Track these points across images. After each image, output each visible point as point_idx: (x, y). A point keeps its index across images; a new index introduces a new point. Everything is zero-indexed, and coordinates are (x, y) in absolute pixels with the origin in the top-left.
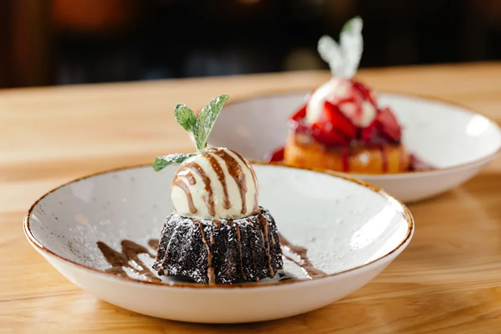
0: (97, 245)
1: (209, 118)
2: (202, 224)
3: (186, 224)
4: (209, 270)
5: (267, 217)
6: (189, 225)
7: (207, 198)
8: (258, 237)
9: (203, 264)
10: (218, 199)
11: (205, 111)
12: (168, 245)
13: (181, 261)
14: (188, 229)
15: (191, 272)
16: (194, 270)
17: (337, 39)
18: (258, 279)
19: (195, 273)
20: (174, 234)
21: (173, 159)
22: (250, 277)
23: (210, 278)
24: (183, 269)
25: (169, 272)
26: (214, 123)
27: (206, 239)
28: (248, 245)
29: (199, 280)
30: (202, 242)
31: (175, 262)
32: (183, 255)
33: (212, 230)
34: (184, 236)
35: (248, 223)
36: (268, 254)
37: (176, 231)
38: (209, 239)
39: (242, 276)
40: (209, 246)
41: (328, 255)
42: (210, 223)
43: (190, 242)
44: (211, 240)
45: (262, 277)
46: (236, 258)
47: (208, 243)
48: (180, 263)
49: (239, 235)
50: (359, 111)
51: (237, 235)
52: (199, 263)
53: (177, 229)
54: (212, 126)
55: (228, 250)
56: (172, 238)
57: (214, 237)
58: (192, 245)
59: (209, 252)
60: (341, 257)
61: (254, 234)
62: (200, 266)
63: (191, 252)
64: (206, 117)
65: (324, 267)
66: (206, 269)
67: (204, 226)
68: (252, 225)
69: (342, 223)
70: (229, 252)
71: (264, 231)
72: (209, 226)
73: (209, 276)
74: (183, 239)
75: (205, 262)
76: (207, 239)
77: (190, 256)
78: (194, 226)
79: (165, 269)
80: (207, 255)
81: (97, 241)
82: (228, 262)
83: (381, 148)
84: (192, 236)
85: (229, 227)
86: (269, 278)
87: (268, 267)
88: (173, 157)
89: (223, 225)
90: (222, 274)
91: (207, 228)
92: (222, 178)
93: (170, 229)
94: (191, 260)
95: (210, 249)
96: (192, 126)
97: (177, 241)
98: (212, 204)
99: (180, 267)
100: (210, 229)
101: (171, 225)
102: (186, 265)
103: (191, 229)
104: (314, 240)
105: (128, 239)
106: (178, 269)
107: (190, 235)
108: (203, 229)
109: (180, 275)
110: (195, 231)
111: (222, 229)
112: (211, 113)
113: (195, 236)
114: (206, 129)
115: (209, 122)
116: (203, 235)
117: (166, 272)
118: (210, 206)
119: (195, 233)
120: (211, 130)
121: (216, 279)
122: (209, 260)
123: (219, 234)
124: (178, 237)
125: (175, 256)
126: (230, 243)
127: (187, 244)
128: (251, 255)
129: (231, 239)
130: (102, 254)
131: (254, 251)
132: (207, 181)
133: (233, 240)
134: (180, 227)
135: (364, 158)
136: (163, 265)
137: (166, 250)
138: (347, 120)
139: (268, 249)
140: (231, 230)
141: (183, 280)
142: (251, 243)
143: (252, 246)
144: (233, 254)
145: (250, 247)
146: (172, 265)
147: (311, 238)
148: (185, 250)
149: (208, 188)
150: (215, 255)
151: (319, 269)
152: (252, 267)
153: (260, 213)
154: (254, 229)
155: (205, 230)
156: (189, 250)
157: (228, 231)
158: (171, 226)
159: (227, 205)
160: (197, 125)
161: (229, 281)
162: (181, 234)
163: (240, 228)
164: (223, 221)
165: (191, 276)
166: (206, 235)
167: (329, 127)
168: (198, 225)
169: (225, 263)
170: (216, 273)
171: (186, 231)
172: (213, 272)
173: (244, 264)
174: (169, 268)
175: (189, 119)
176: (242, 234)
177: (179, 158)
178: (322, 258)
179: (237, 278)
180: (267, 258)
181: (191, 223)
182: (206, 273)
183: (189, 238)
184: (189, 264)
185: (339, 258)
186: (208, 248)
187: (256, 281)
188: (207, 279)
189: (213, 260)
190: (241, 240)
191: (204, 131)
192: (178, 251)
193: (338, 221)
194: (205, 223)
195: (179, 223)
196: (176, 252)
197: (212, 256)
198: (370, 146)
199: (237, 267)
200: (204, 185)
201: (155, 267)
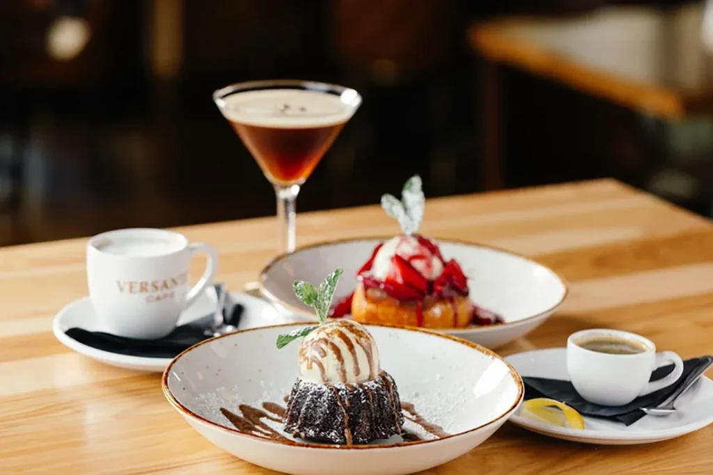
0: (221, 412)
1: (327, 291)
2: (336, 388)
3: (320, 389)
4: (346, 431)
5: (388, 378)
6: (324, 390)
7: (340, 366)
8: (387, 397)
9: (340, 426)
10: (349, 367)
11: (324, 285)
12: (303, 409)
13: (318, 424)
14: (324, 393)
15: (329, 434)
16: (332, 432)
17: (399, 197)
18: (389, 436)
19: (333, 434)
20: (308, 399)
21: (298, 333)
22: (382, 435)
23: (347, 438)
24: (321, 431)
25: (306, 434)
26: (332, 295)
27: (341, 402)
28: (379, 406)
29: (337, 440)
30: (338, 405)
31: (311, 425)
32: (320, 418)
33: (346, 393)
34: (319, 400)
35: (376, 385)
36: (394, 412)
37: (311, 396)
38: (344, 402)
39: (375, 435)
40: (345, 408)
41: (435, 409)
42: (344, 387)
43: (327, 405)
44: (346, 402)
45: (392, 434)
46: (370, 419)
47: (344, 405)
48: (318, 426)
49: (371, 396)
50: (429, 265)
51: (369, 396)
52: (335, 425)
53: (312, 394)
54: (331, 298)
55: (362, 411)
56: (306, 403)
57: (349, 400)
58: (329, 408)
59: (345, 414)
60: (450, 410)
61: (382, 395)
62: (337, 428)
63: (328, 414)
64: (324, 291)
65: (437, 421)
66: (343, 430)
67: (339, 390)
68: (380, 387)
69: (442, 378)
70: (364, 413)
71: (389, 391)
72: (343, 390)
73: (346, 435)
74: (318, 403)
75: (342, 423)
76: (343, 402)
77: (327, 418)
78: (329, 391)
79: (301, 431)
80: (343, 416)
81: (219, 408)
82: (362, 422)
83: (451, 300)
84: (329, 400)
85: (361, 390)
86: (396, 435)
87: (395, 425)
88: (298, 331)
89: (356, 389)
90: (358, 433)
91: (341, 392)
92: (351, 347)
93: (303, 394)
94: (327, 422)
95: (347, 412)
96: (314, 301)
97: (313, 405)
98: (344, 372)
99: (318, 429)
100: (344, 393)
101: (303, 390)
102: (324, 427)
103: (326, 394)
104: (417, 395)
105: (244, 403)
106: (315, 431)
107: (325, 399)
108: (338, 393)
109: (318, 437)
110: (330, 395)
111: (355, 392)
112: (329, 287)
113: (331, 400)
114: (327, 302)
115: (328, 295)
116: (338, 398)
117: (303, 434)
118: (342, 374)
119: (331, 397)
120: (331, 302)
121: (353, 439)
122: (346, 422)
123: (354, 397)
124: (313, 402)
125: (311, 419)
126: (363, 404)
127: (323, 408)
128: (382, 414)
129: (364, 401)
130: (228, 420)
131: (384, 411)
132: (337, 351)
133: (366, 402)
134: (315, 392)
135: (437, 311)
136: (299, 428)
137: (299, 414)
138: (418, 274)
139: (394, 408)
140: (363, 392)
141: (320, 441)
142: (381, 403)
143: (382, 407)
144: (367, 414)
145: (381, 408)
146: (307, 428)
147: (414, 394)
148: (322, 413)
149: (339, 357)
150: (351, 416)
151: (433, 423)
152: (383, 426)
153: (384, 376)
154: (383, 391)
155: (340, 394)
156: (326, 413)
157: (361, 394)
158: (303, 392)
159: (357, 372)
160: (318, 299)
161: (365, 440)
162: (317, 399)
163: (371, 390)
164: (355, 385)
165: (329, 437)
166: (341, 398)
167: (400, 280)
168: (332, 389)
169: (359, 423)
170: (352, 433)
171: (321, 395)
172: (350, 432)
173: (376, 422)
174: (305, 430)
175: (311, 295)
176: (373, 395)
177: (304, 332)
178: (431, 413)
179: (372, 437)
180: (394, 416)
181: (325, 388)
182: (344, 433)
183: (325, 401)
184: (327, 425)
185: (448, 412)
186: (344, 411)
187: (387, 438)
188: (345, 439)
189: (349, 421)
190: (373, 401)
191: (325, 304)
192: (314, 415)
193: (438, 376)
194: (339, 387)
195: (312, 389)
196: (312, 416)
197: (348, 418)
198: (441, 299)
199: (371, 426)
200: (335, 356)
201: (287, 430)
